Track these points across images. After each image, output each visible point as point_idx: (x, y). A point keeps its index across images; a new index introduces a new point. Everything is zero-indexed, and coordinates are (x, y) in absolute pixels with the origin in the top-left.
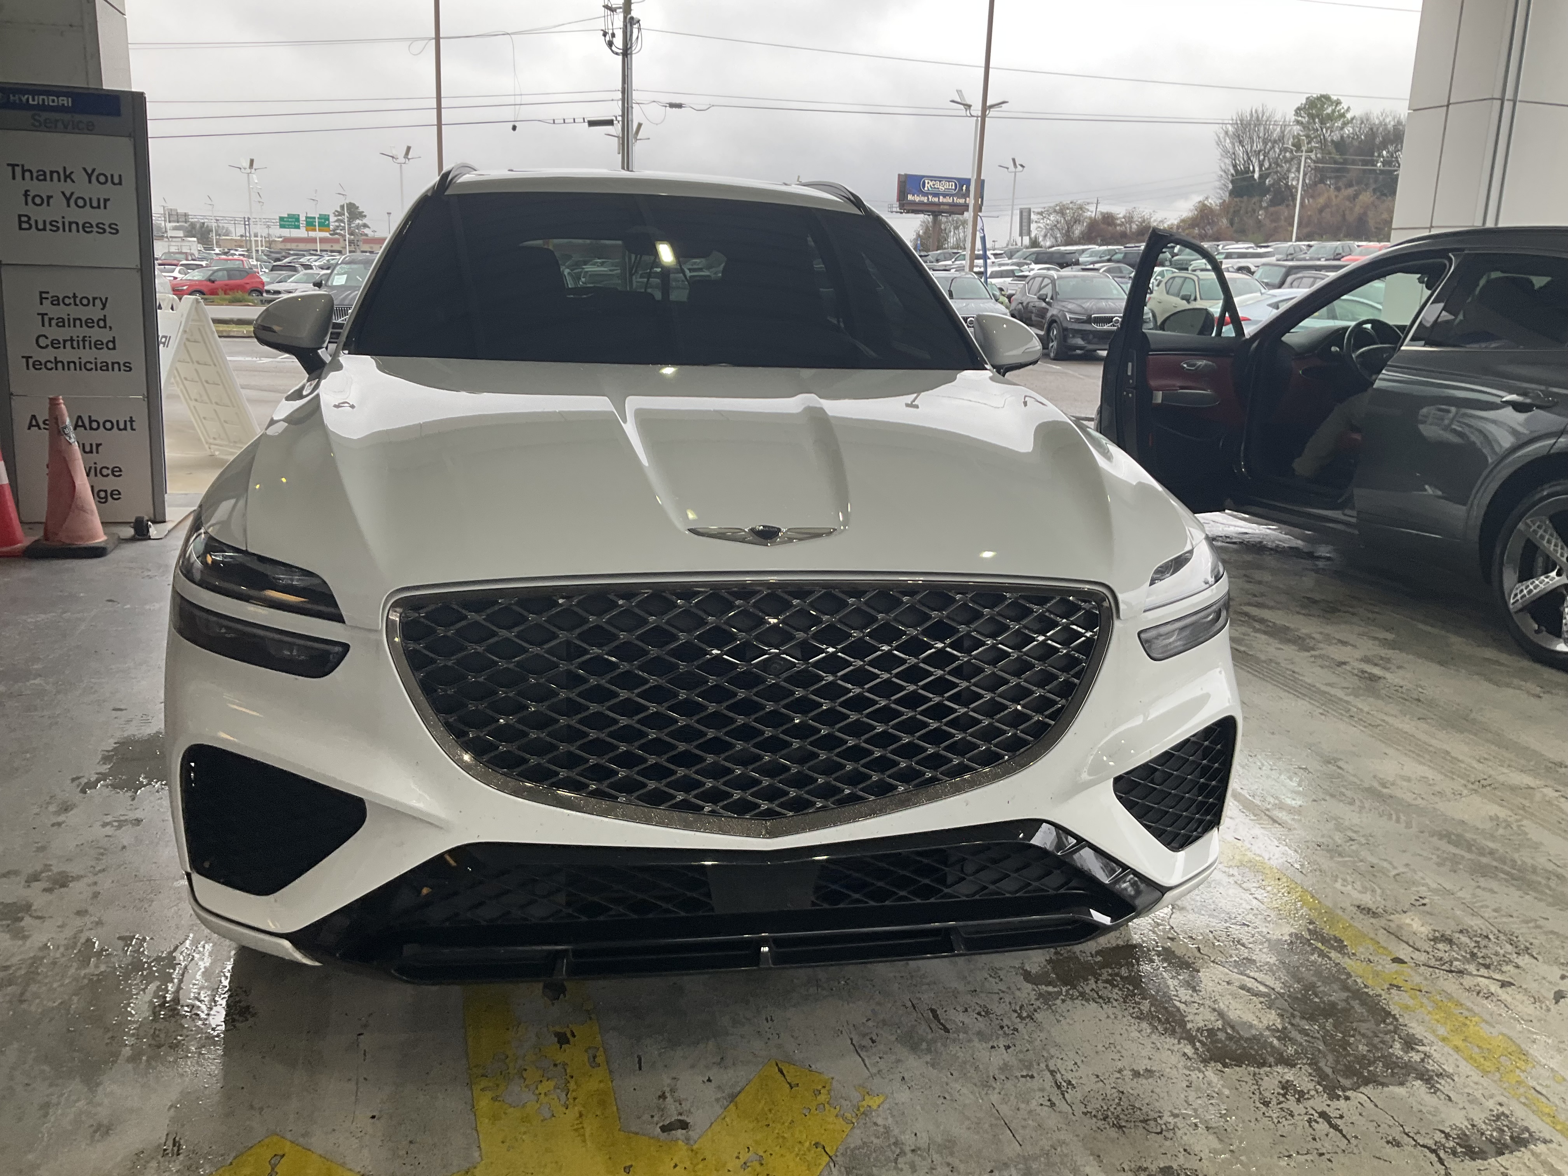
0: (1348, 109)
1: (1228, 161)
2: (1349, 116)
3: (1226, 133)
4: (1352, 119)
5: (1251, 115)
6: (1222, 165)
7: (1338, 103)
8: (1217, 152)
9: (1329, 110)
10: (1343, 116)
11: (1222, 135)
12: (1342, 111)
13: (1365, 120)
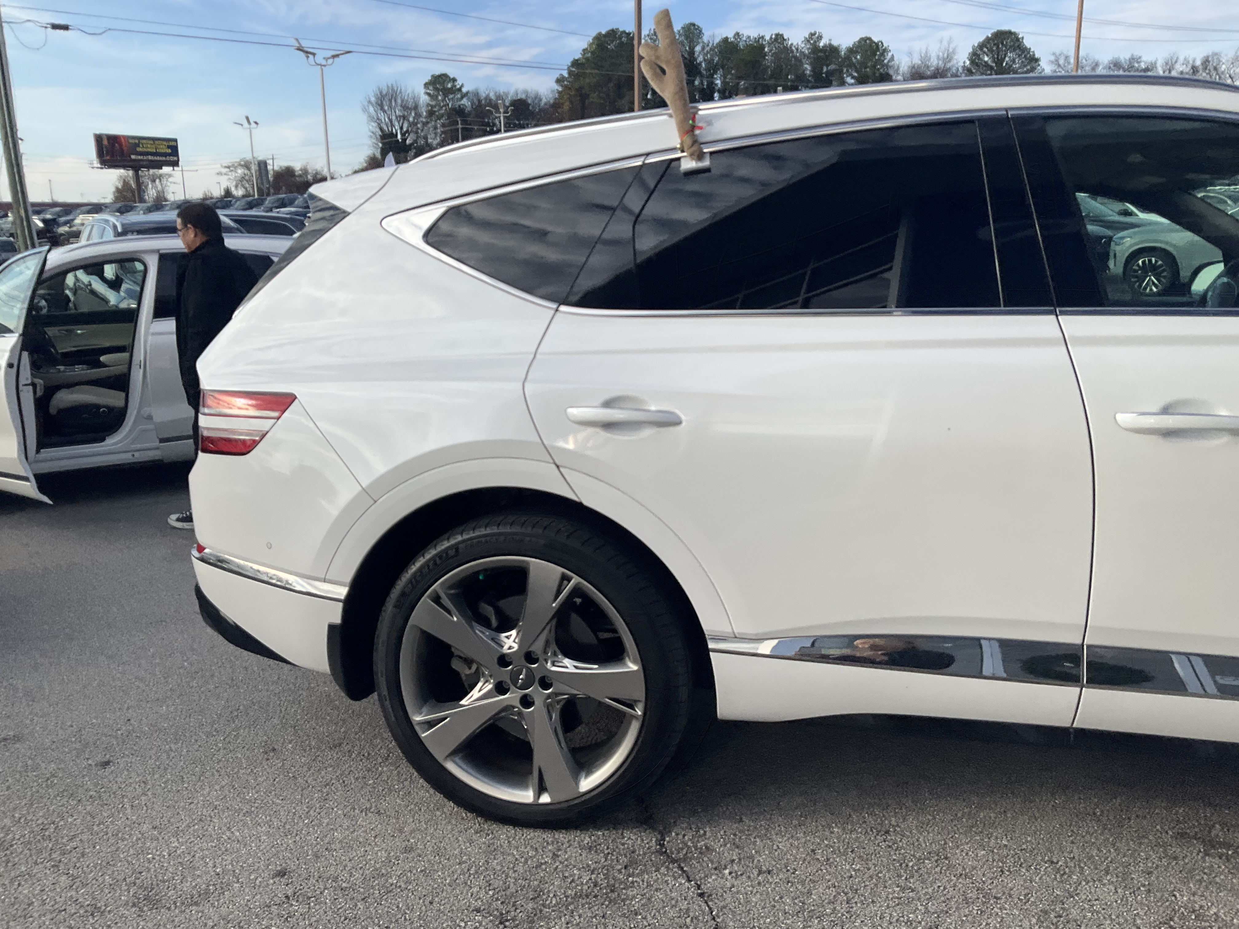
0: (462, 86)
1: (375, 125)
2: (464, 90)
3: (370, 102)
4: (468, 93)
5: (388, 87)
6: (371, 127)
7: (454, 80)
8: (364, 118)
9: (449, 86)
10: (460, 90)
11: (366, 104)
12: (458, 87)
13: (476, 94)
